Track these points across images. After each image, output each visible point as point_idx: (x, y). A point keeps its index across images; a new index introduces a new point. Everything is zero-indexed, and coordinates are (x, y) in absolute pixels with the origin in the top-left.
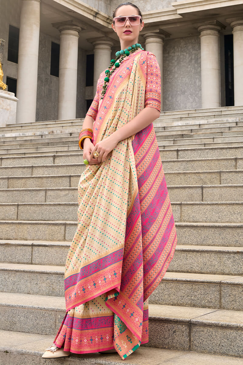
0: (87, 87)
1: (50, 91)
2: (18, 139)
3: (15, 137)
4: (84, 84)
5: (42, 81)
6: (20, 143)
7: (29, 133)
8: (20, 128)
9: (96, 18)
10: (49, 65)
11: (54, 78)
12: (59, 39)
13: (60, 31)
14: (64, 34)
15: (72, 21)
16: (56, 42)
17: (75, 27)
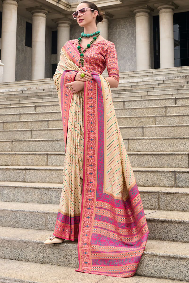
0: (53, 55)
1: (25, 58)
2: (5, 94)
3: (3, 93)
4: (50, 52)
5: (19, 51)
6: (7, 96)
7: (13, 90)
8: (6, 86)
9: (59, 4)
10: (24, 38)
11: (28, 48)
12: (32, 20)
13: (32, 14)
14: (35, 16)
15: (41, 6)
16: (29, 22)
17: (43, 11)
